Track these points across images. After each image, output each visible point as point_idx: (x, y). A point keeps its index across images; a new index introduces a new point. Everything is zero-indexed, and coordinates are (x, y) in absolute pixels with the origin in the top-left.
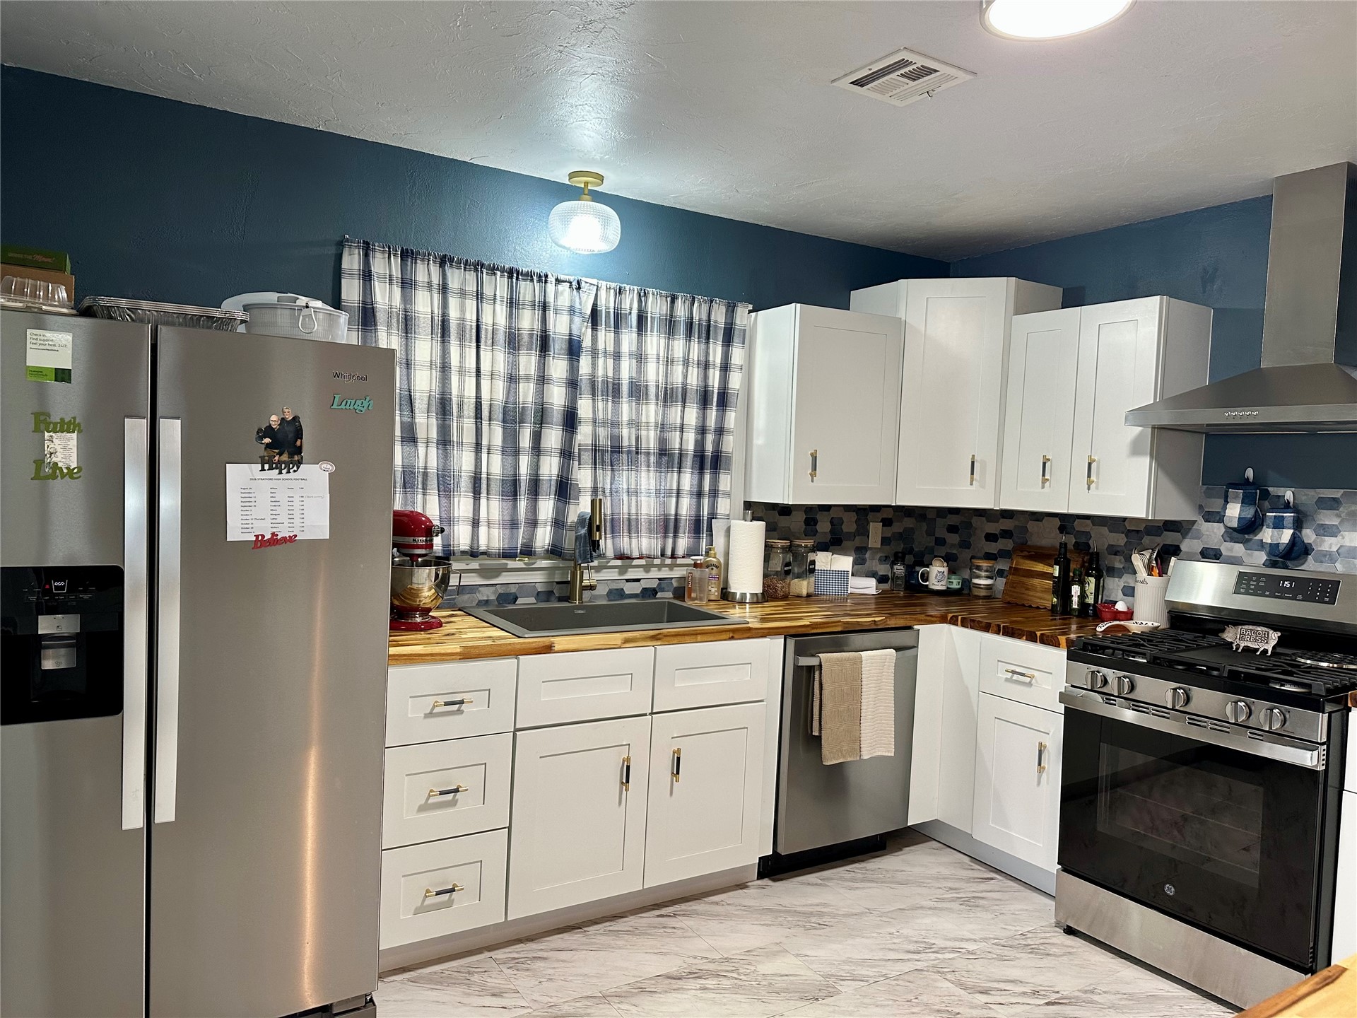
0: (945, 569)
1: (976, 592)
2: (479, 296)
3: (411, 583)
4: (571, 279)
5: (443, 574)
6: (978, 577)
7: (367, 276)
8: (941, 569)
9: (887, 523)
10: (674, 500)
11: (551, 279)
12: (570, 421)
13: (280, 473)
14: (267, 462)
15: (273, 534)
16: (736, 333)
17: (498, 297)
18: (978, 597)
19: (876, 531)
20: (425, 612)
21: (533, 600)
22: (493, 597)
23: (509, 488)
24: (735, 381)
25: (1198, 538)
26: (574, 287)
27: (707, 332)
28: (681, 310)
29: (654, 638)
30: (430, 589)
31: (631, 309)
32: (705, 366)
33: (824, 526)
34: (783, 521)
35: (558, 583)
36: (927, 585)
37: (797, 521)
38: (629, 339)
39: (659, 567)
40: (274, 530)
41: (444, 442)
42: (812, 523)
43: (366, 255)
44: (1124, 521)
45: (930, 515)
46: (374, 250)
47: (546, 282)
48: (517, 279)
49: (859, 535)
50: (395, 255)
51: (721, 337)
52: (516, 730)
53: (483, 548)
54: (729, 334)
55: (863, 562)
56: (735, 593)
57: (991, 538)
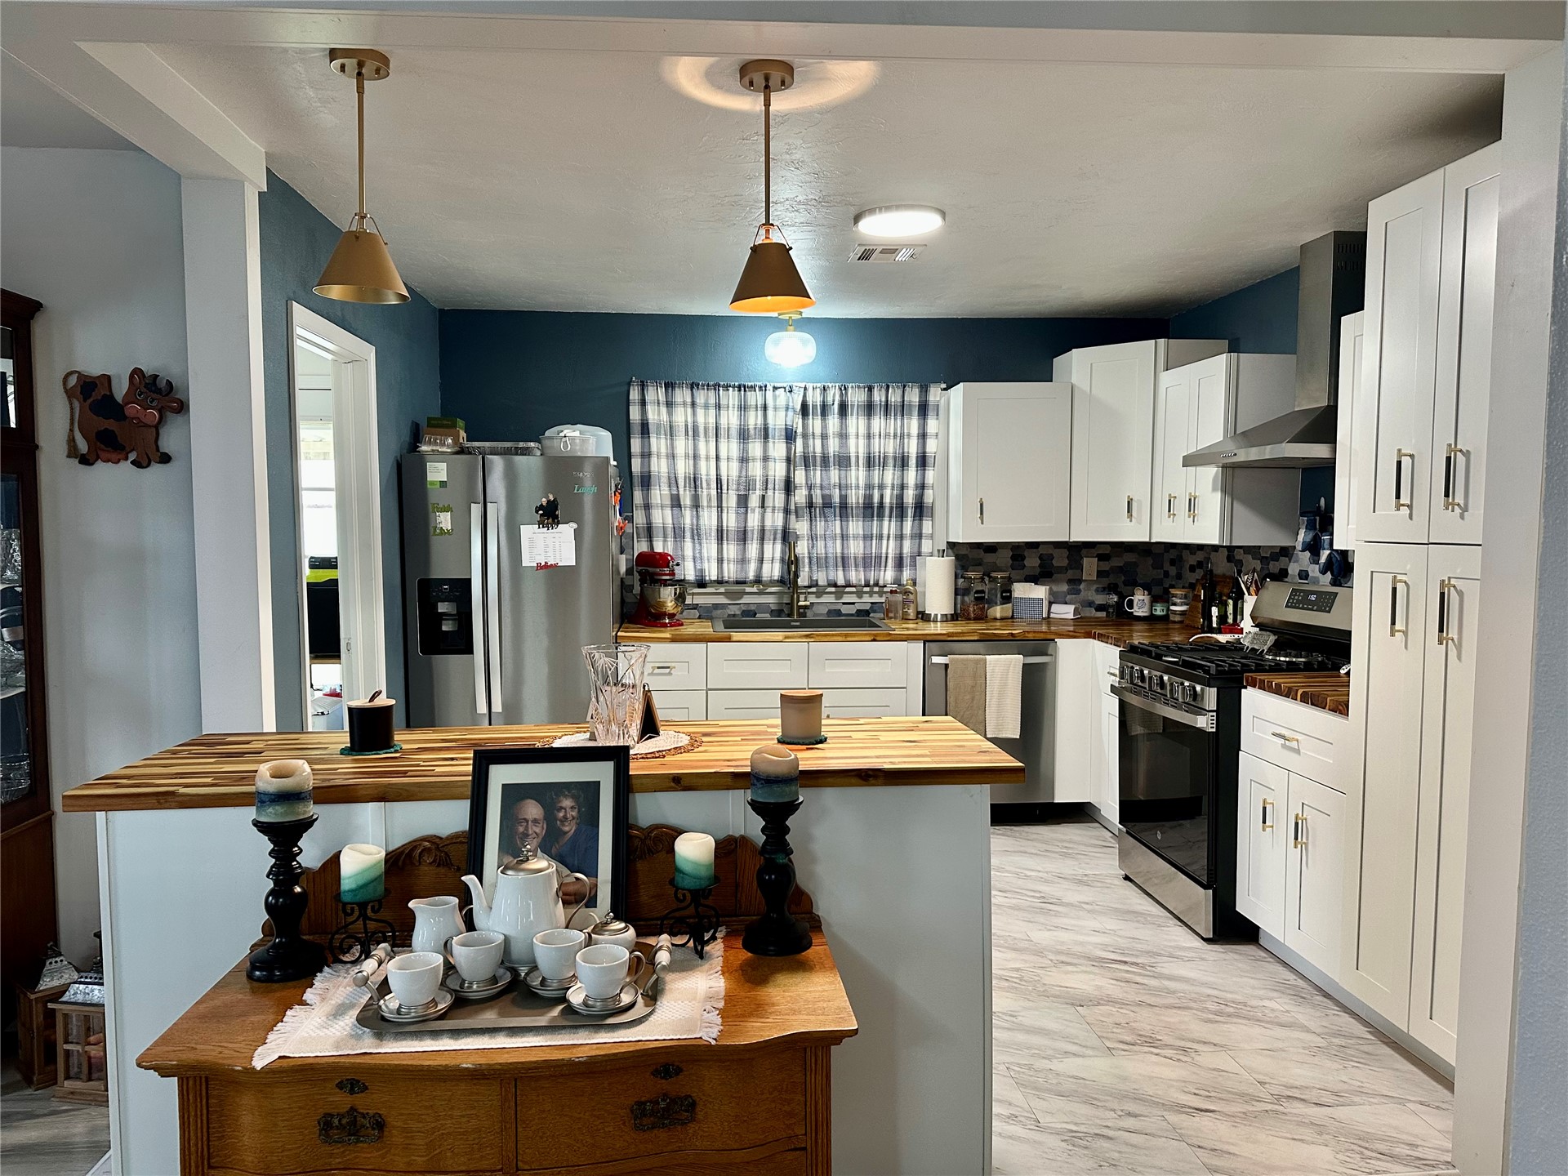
0: (1147, 598)
1: (1172, 618)
2: (718, 406)
3: (660, 598)
4: (785, 385)
5: (679, 593)
6: (1175, 604)
7: (643, 403)
8: (1141, 598)
9: (1102, 558)
10: (884, 543)
11: (770, 387)
12: (789, 487)
13: (548, 529)
14: (541, 524)
16: (930, 408)
17: (731, 405)
18: (1174, 622)
19: (1090, 566)
20: (672, 616)
21: (768, 615)
22: (738, 613)
23: (742, 536)
24: (932, 446)
26: (787, 391)
27: (903, 409)
28: (878, 396)
29: (807, 636)
30: (671, 601)
31: (834, 401)
32: (902, 437)
33: (1032, 562)
34: (989, 558)
35: (786, 604)
36: (1132, 612)
37: (1004, 557)
38: (833, 421)
39: (871, 593)
40: (546, 560)
41: (696, 505)
42: (1020, 559)
43: (643, 390)
45: (1156, 550)
46: (647, 386)
47: (766, 390)
48: (745, 391)
49: (1071, 569)
50: (661, 387)
51: (916, 413)
52: (708, 690)
53: (726, 579)
54: (923, 410)
55: (1078, 592)
56: (930, 614)
57: (1192, 569)
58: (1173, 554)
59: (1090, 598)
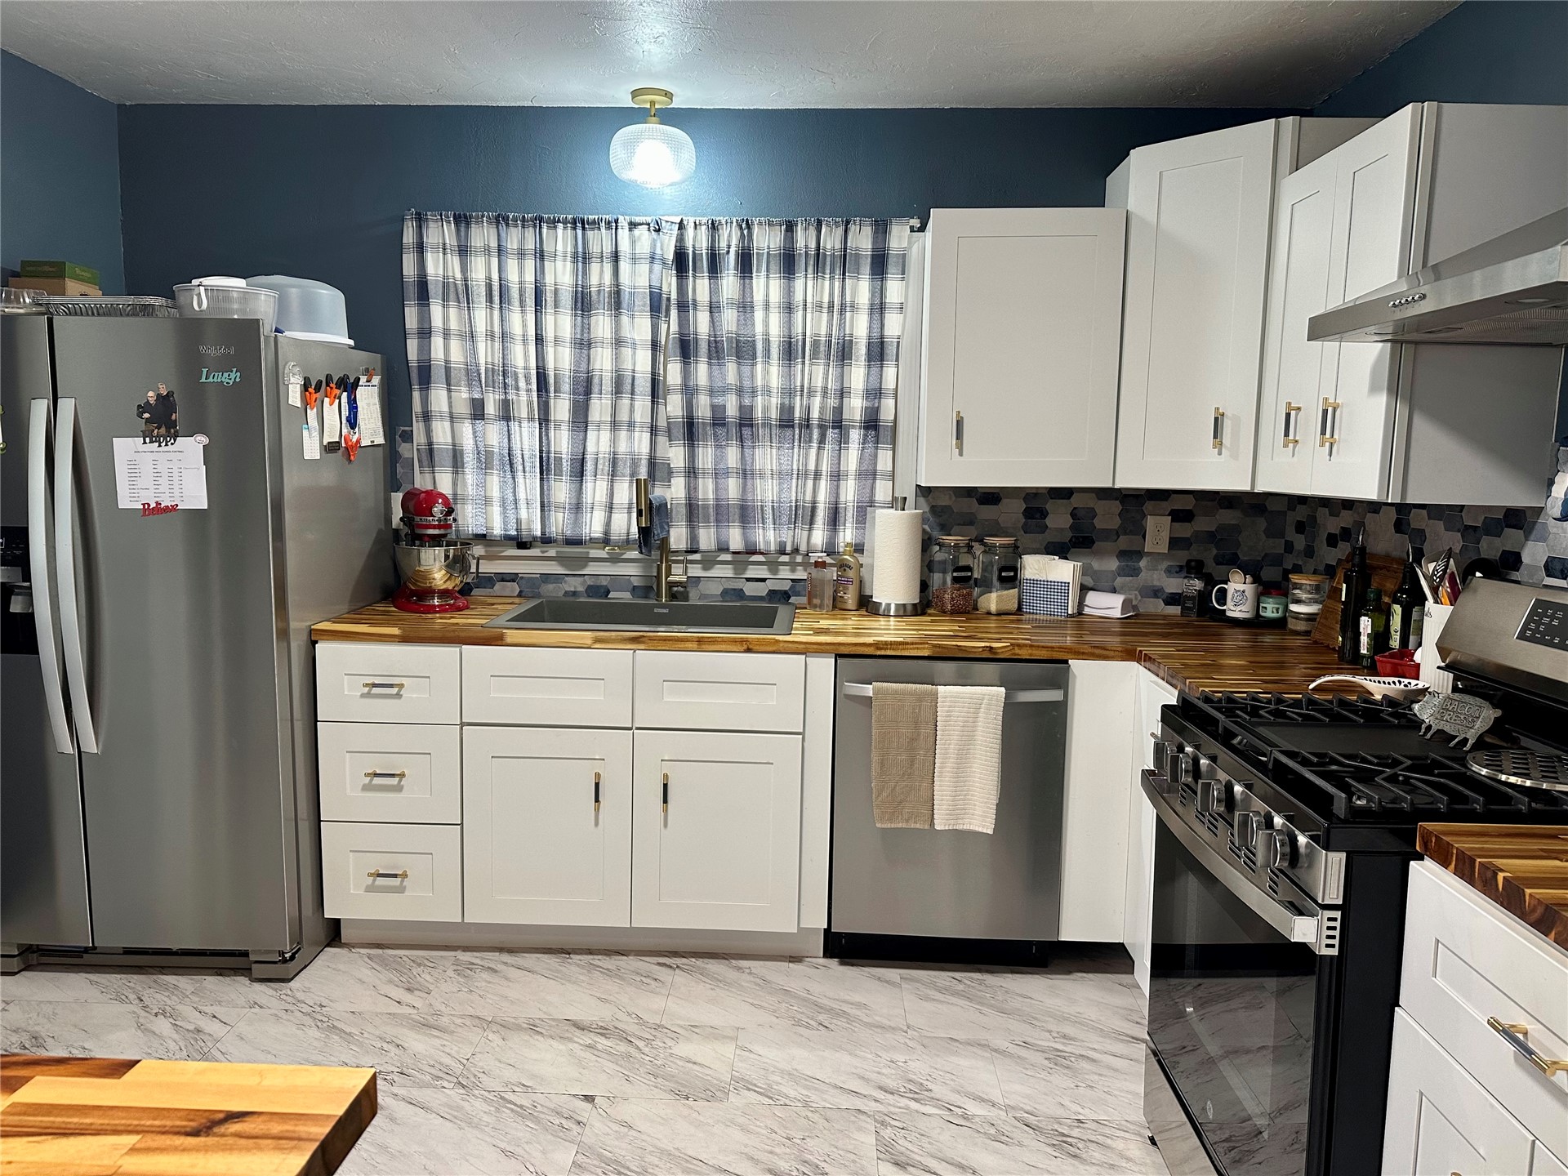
0: (1250, 588)
1: (1293, 625)
2: (540, 255)
4: (649, 219)
5: (454, 556)
6: (1298, 601)
7: (420, 248)
8: (1241, 587)
9: (1179, 516)
10: (810, 483)
11: (623, 223)
12: (656, 389)
13: (160, 446)
14: (147, 435)
15: (158, 504)
16: (892, 261)
17: (560, 253)
18: (1297, 633)
19: (1158, 530)
21: (628, 595)
22: (581, 589)
23: (578, 468)
24: (893, 325)
25: (1543, 539)
26: (652, 228)
27: (845, 262)
28: (804, 239)
29: (631, 640)
30: (440, 570)
31: (729, 247)
32: (843, 309)
33: (1059, 520)
34: (987, 512)
36: (1225, 610)
37: (1012, 512)
38: (729, 283)
39: (789, 565)
40: (157, 499)
41: (507, 416)
42: (1038, 516)
43: (420, 227)
44: (1461, 511)
45: (1273, 506)
46: (428, 220)
47: (616, 228)
48: (584, 229)
49: (1125, 534)
50: (449, 222)
51: (866, 268)
52: (462, 724)
53: (556, 535)
54: (880, 264)
55: (1135, 572)
56: (880, 604)
57: (1332, 541)
58: (1301, 513)
59: (1156, 583)
